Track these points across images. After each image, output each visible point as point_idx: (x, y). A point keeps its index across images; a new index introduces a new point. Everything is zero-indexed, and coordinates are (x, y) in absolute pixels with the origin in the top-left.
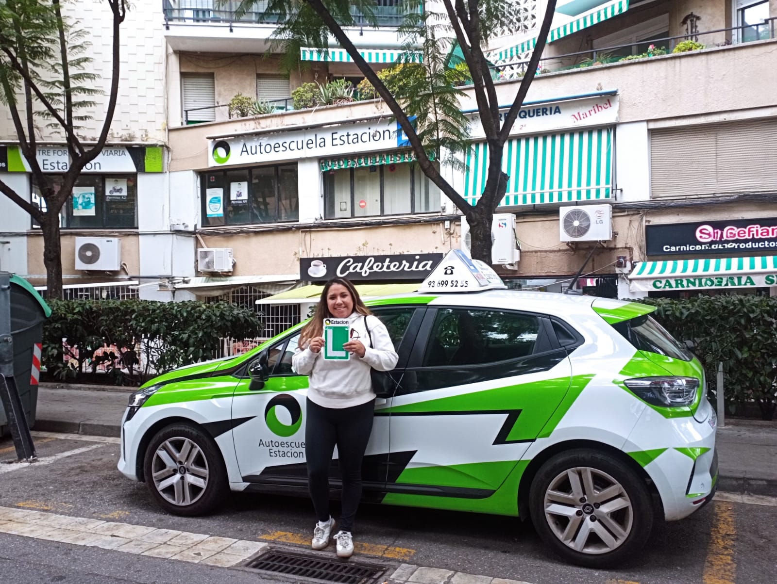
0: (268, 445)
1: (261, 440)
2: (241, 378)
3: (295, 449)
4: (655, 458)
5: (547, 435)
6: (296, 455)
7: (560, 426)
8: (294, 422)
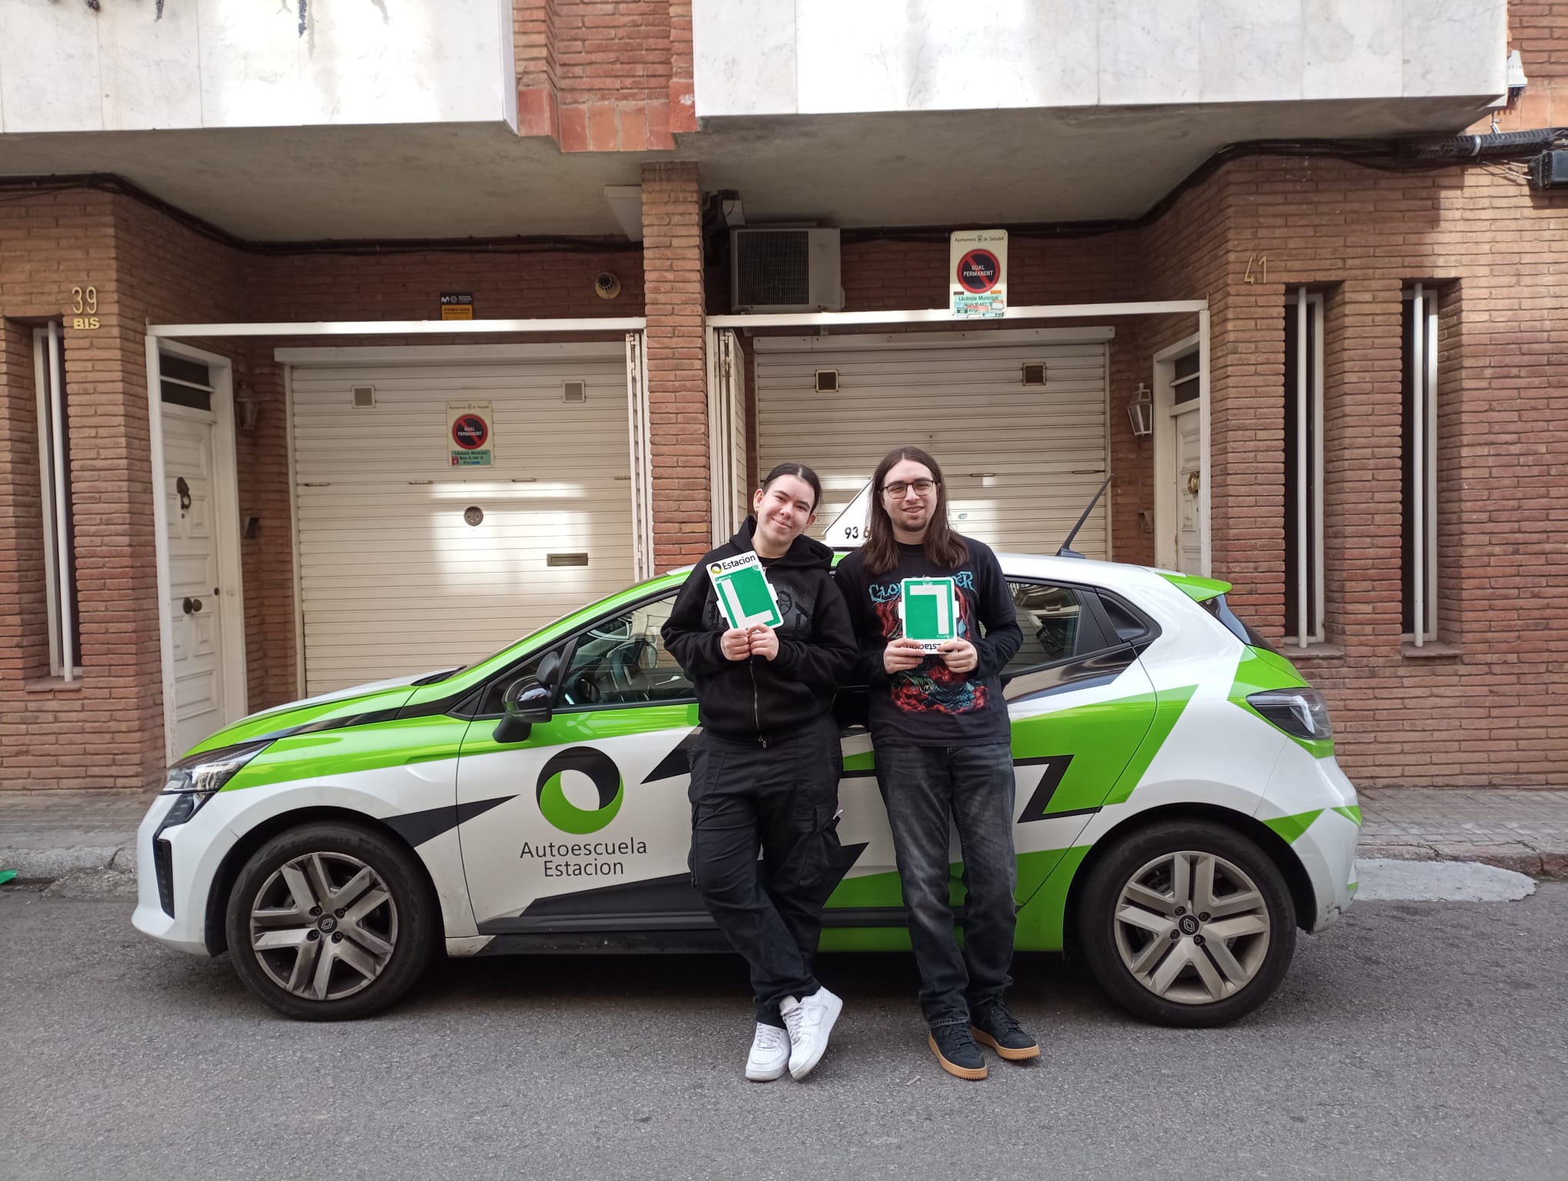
0: (541, 853)
1: (526, 844)
2: (472, 720)
3: (605, 858)
4: (1308, 825)
5: (1123, 799)
6: (605, 869)
7: (1146, 780)
8: (603, 803)
